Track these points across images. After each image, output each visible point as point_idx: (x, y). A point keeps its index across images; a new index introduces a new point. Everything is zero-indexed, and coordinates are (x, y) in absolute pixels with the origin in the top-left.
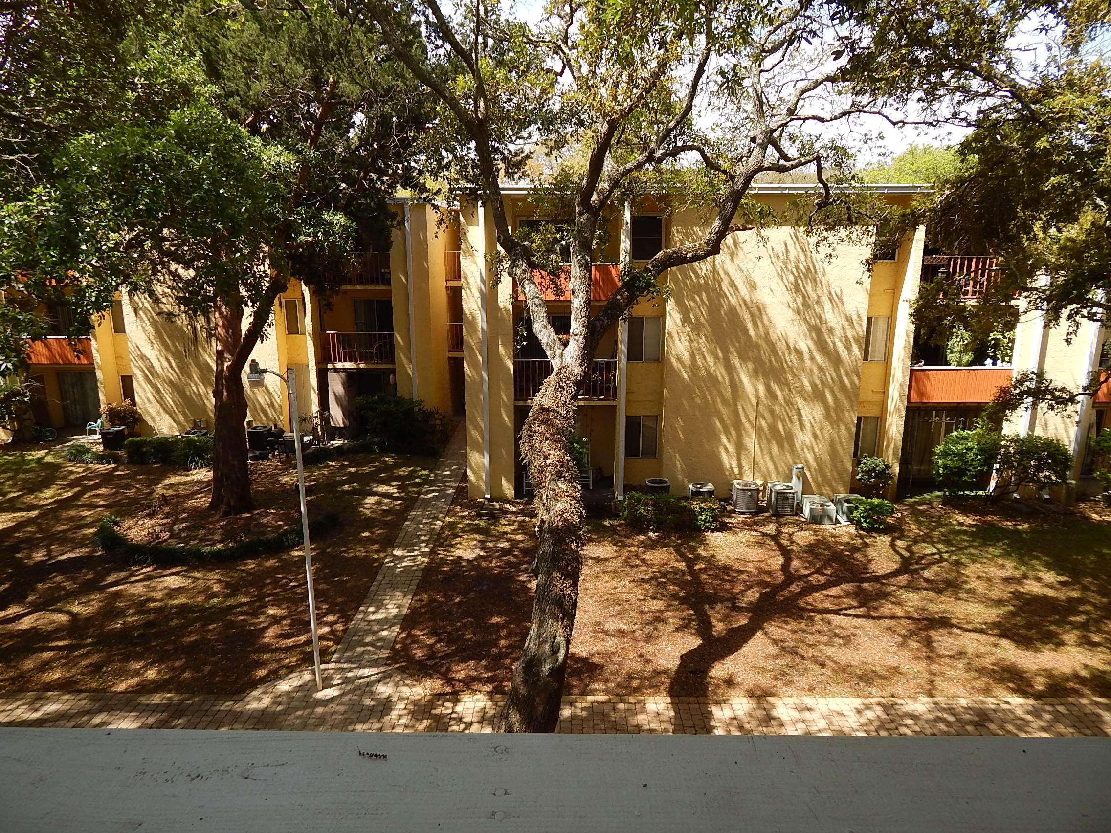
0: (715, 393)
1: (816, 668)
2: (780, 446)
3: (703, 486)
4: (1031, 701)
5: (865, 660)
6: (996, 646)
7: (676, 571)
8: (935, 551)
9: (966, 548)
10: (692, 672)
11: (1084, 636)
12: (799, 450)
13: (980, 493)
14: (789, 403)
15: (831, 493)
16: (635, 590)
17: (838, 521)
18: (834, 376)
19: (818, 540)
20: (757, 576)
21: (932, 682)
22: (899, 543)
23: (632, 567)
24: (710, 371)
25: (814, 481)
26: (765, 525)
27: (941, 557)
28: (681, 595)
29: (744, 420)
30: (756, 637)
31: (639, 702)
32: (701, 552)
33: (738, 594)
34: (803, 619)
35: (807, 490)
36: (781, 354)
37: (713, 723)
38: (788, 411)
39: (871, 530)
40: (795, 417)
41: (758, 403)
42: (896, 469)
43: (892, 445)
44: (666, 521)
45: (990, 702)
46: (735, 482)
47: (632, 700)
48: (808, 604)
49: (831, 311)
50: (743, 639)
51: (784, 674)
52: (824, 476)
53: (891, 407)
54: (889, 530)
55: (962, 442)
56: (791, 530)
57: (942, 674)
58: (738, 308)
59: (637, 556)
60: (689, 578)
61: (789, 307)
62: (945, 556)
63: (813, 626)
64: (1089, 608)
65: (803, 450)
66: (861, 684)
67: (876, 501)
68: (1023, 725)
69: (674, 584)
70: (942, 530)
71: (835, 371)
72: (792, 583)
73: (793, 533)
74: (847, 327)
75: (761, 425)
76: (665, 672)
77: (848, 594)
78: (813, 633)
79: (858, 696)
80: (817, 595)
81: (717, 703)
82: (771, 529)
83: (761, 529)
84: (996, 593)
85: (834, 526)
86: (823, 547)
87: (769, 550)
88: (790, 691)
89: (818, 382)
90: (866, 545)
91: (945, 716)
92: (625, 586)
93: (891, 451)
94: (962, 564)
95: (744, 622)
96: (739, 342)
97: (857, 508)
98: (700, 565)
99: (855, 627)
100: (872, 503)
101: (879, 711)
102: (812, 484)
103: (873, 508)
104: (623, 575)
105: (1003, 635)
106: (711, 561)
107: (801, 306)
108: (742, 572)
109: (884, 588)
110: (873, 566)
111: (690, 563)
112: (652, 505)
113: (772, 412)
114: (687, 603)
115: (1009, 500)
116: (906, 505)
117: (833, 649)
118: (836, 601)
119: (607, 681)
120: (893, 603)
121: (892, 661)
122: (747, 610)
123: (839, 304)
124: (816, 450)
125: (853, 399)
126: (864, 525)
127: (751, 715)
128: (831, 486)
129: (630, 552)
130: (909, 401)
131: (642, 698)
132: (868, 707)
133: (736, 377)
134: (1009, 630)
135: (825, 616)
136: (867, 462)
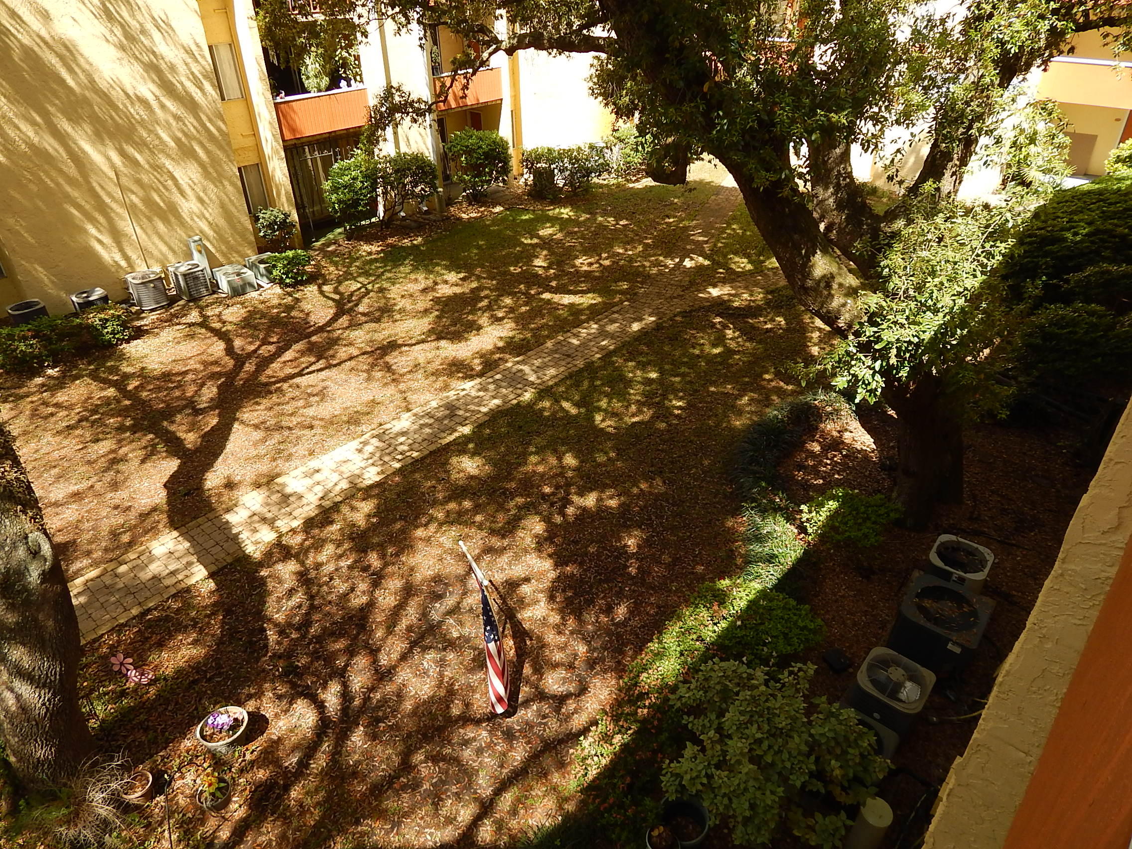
0: (54, 174)
1: (307, 432)
2: (166, 221)
3: (90, 294)
4: (478, 380)
5: (344, 406)
6: (438, 348)
7: (107, 401)
8: (359, 285)
9: (382, 274)
10: (185, 495)
11: (492, 316)
12: (188, 220)
13: (373, 220)
14: (157, 168)
15: (239, 259)
16: (66, 442)
17: (260, 286)
18: (196, 124)
19: (249, 311)
20: (204, 370)
21: (405, 399)
22: (326, 288)
23: (46, 418)
24: (33, 145)
25: (217, 252)
26: (185, 315)
27: (366, 289)
28: (128, 424)
29: (108, 200)
30: (234, 430)
31: (142, 554)
32: (126, 369)
33: (193, 397)
34: (271, 393)
35: (214, 263)
36: (121, 107)
37: (234, 531)
38: (158, 176)
39: (298, 283)
40: (170, 182)
41: (117, 174)
42: (295, 216)
43: (283, 192)
44: (62, 350)
45: (452, 394)
46: (129, 278)
47: (132, 556)
48: (270, 377)
49: (163, 43)
50: (222, 438)
51: (280, 451)
52: (226, 242)
53: (267, 150)
54: (312, 278)
55: (346, 172)
56: (217, 311)
57: (410, 389)
58: (36, 49)
59: (46, 404)
60: (127, 402)
61: (107, 41)
62: (370, 287)
63: (284, 395)
64: (487, 292)
65: (192, 219)
66: (351, 428)
67: (290, 253)
68: (480, 402)
69: (112, 416)
70: (357, 264)
71: (195, 118)
72: (244, 363)
73: (221, 313)
74: (189, 60)
75: (131, 201)
76: (154, 509)
77: (303, 353)
78: (288, 403)
79: (354, 439)
80: (274, 365)
81: (228, 510)
82: (194, 316)
83: (184, 320)
84: (421, 305)
85: (258, 292)
86: (258, 316)
87: (203, 340)
88: (293, 464)
89: (180, 135)
90: (297, 300)
91: (427, 421)
92: (49, 443)
93: (284, 199)
94: (385, 289)
95: (214, 421)
96: (58, 98)
97: (274, 266)
98: (132, 385)
99: (323, 380)
100: (288, 257)
101: (375, 442)
102: (217, 255)
103: (292, 262)
104: (39, 432)
105: (439, 338)
106: (142, 374)
107: (123, 39)
108: (186, 373)
109: (331, 335)
110: (313, 319)
111: (120, 385)
112: (34, 337)
113: (139, 182)
114: (142, 429)
115: (397, 220)
116: (315, 250)
117: (314, 408)
118: (294, 364)
119: (89, 553)
120: (345, 345)
121: (367, 397)
122: (211, 408)
123: (170, 32)
124: (207, 215)
125: (227, 148)
126: (288, 281)
127: (268, 504)
128: (238, 252)
129: (32, 402)
130: (284, 141)
131: (144, 547)
132: (365, 443)
133: (73, 145)
134: (442, 332)
135: (291, 382)
136: (266, 216)
